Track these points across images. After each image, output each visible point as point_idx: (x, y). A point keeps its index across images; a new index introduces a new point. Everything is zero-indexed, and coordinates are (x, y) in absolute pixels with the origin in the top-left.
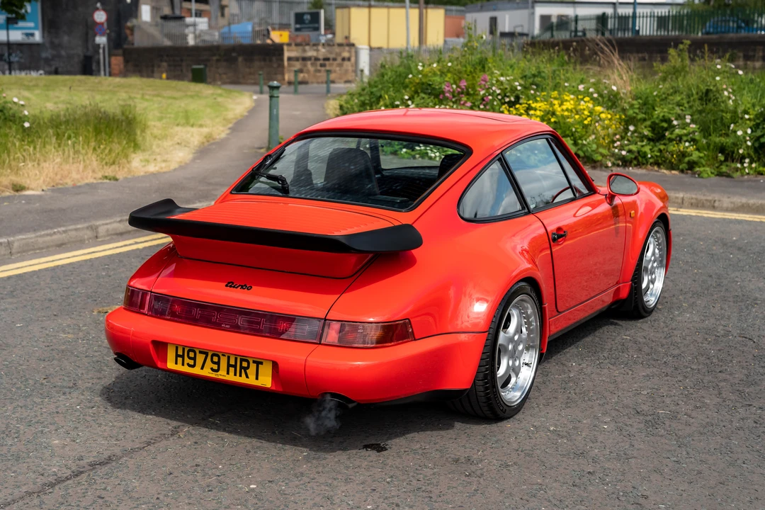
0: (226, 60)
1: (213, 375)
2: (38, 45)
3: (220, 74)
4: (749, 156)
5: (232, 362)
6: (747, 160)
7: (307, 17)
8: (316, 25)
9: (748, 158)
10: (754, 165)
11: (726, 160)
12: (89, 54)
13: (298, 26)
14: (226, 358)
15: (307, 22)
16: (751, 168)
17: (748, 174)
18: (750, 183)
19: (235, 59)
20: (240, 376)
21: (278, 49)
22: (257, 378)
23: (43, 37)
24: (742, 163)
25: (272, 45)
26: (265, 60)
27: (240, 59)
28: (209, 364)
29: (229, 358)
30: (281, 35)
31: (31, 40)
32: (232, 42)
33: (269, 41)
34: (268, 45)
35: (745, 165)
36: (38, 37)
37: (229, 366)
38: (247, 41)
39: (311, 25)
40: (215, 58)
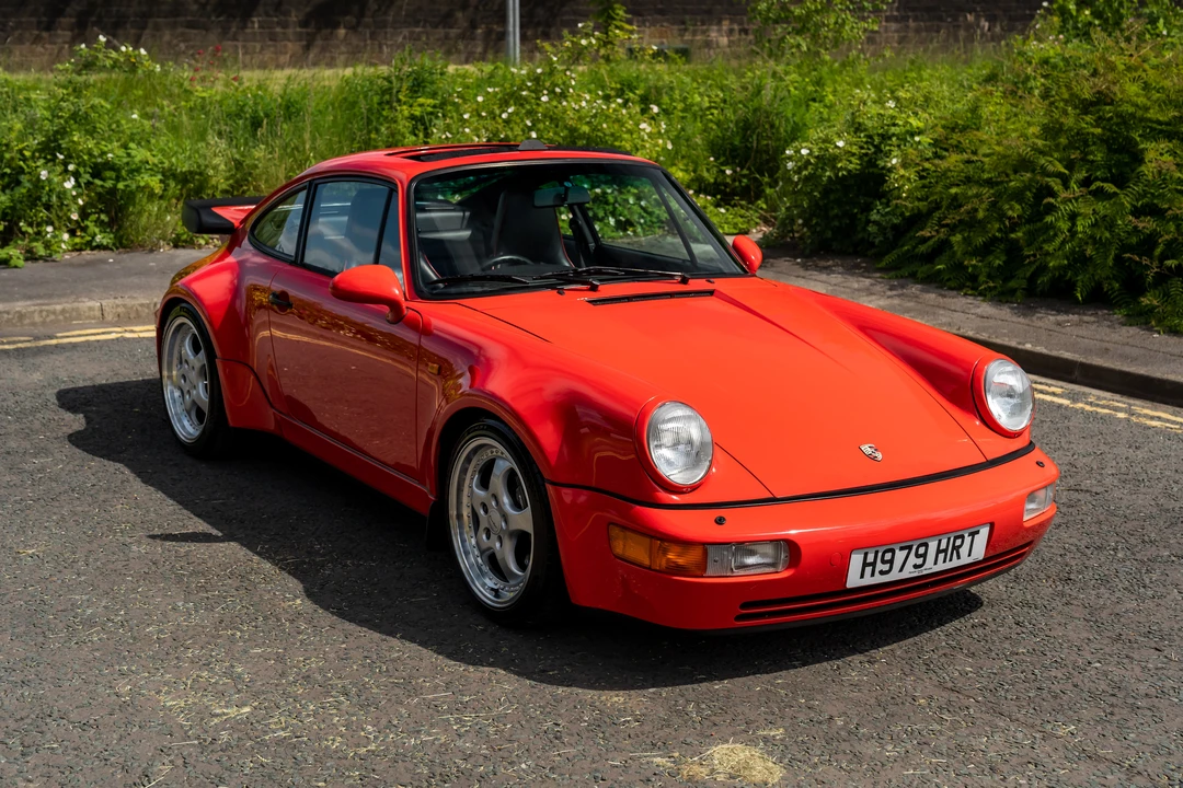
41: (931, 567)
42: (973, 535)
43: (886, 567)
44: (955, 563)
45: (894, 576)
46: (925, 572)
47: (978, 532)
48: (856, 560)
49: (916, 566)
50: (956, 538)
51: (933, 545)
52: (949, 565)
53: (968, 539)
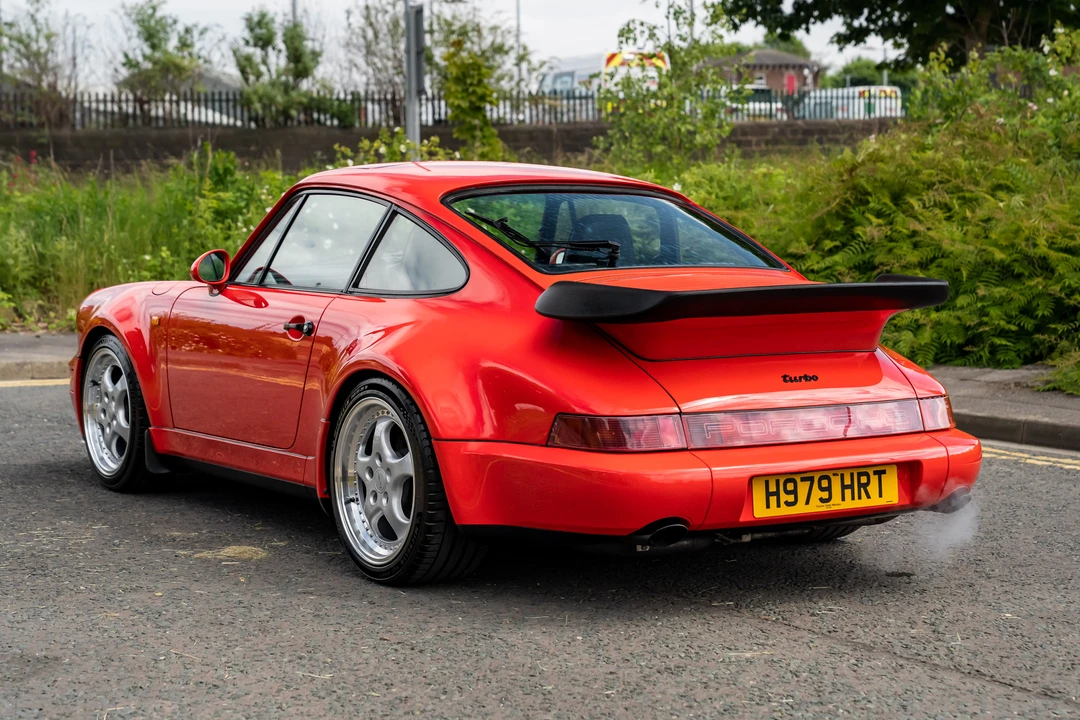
1: (824, 508)
5: (847, 482)
14: (839, 477)
20: (860, 498)
22: (881, 496)
28: (817, 494)
29: (842, 476)
37: (844, 487)
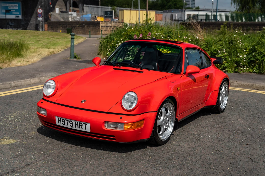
0: (81, 26)
2: (20, 20)
3: (79, 31)
4: (246, 65)
6: (245, 67)
7: (109, 13)
8: (112, 16)
9: (246, 66)
10: (248, 69)
11: (237, 66)
12: (37, 23)
13: (105, 16)
15: (109, 14)
16: (247, 70)
17: (245, 72)
18: (246, 76)
19: (84, 26)
21: (98, 23)
23: (22, 17)
24: (243, 68)
25: (96, 22)
26: (94, 27)
27: (86, 26)
30: (101, 19)
31: (18, 18)
32: (83, 20)
33: (96, 21)
34: (95, 22)
35: (245, 69)
36: (20, 17)
38: (88, 20)
39: (110, 16)
40: (77, 26)
41: (74, 127)
42: (85, 124)
43: (64, 123)
44: (81, 129)
45: (65, 126)
46: (73, 128)
47: (86, 124)
48: (57, 118)
49: (70, 125)
50: (80, 123)
51: (74, 122)
52: (79, 129)
53: (84, 125)
